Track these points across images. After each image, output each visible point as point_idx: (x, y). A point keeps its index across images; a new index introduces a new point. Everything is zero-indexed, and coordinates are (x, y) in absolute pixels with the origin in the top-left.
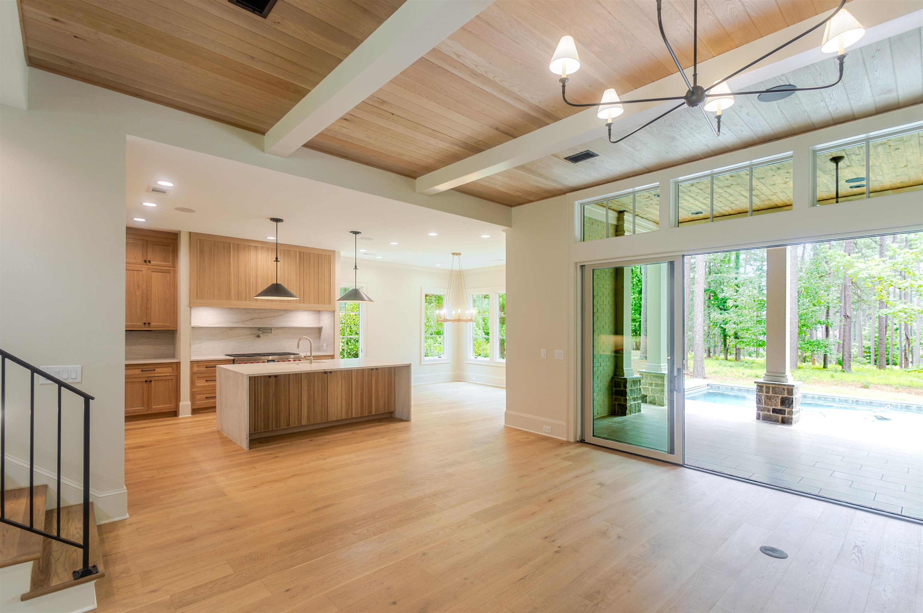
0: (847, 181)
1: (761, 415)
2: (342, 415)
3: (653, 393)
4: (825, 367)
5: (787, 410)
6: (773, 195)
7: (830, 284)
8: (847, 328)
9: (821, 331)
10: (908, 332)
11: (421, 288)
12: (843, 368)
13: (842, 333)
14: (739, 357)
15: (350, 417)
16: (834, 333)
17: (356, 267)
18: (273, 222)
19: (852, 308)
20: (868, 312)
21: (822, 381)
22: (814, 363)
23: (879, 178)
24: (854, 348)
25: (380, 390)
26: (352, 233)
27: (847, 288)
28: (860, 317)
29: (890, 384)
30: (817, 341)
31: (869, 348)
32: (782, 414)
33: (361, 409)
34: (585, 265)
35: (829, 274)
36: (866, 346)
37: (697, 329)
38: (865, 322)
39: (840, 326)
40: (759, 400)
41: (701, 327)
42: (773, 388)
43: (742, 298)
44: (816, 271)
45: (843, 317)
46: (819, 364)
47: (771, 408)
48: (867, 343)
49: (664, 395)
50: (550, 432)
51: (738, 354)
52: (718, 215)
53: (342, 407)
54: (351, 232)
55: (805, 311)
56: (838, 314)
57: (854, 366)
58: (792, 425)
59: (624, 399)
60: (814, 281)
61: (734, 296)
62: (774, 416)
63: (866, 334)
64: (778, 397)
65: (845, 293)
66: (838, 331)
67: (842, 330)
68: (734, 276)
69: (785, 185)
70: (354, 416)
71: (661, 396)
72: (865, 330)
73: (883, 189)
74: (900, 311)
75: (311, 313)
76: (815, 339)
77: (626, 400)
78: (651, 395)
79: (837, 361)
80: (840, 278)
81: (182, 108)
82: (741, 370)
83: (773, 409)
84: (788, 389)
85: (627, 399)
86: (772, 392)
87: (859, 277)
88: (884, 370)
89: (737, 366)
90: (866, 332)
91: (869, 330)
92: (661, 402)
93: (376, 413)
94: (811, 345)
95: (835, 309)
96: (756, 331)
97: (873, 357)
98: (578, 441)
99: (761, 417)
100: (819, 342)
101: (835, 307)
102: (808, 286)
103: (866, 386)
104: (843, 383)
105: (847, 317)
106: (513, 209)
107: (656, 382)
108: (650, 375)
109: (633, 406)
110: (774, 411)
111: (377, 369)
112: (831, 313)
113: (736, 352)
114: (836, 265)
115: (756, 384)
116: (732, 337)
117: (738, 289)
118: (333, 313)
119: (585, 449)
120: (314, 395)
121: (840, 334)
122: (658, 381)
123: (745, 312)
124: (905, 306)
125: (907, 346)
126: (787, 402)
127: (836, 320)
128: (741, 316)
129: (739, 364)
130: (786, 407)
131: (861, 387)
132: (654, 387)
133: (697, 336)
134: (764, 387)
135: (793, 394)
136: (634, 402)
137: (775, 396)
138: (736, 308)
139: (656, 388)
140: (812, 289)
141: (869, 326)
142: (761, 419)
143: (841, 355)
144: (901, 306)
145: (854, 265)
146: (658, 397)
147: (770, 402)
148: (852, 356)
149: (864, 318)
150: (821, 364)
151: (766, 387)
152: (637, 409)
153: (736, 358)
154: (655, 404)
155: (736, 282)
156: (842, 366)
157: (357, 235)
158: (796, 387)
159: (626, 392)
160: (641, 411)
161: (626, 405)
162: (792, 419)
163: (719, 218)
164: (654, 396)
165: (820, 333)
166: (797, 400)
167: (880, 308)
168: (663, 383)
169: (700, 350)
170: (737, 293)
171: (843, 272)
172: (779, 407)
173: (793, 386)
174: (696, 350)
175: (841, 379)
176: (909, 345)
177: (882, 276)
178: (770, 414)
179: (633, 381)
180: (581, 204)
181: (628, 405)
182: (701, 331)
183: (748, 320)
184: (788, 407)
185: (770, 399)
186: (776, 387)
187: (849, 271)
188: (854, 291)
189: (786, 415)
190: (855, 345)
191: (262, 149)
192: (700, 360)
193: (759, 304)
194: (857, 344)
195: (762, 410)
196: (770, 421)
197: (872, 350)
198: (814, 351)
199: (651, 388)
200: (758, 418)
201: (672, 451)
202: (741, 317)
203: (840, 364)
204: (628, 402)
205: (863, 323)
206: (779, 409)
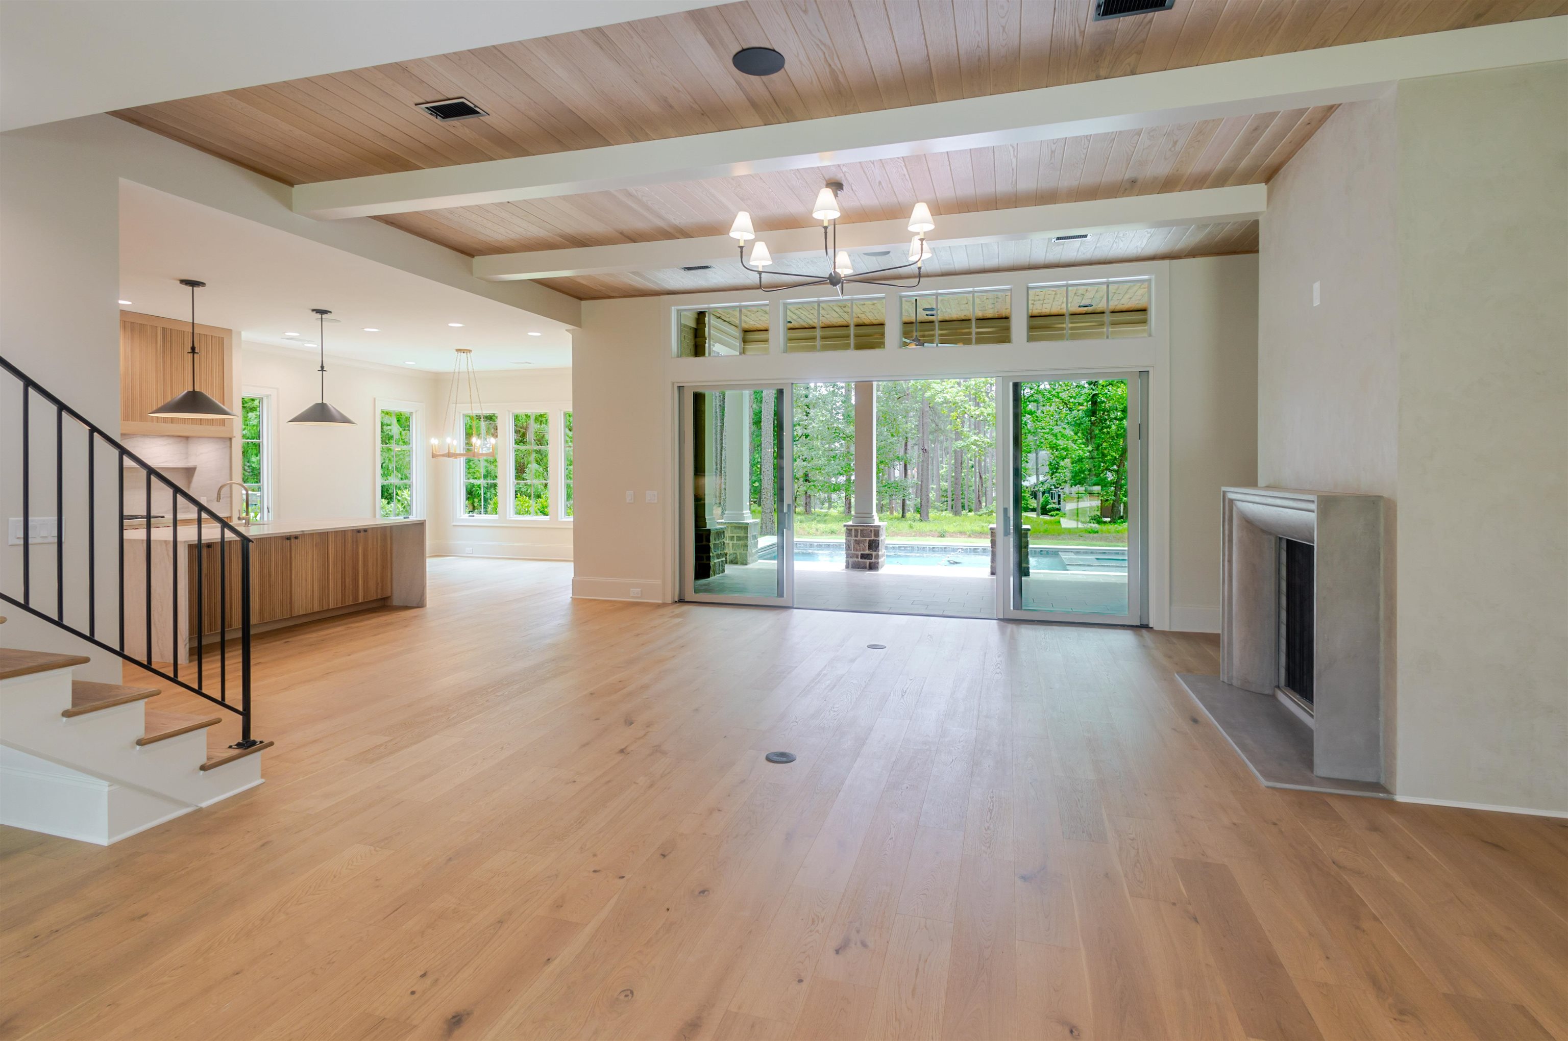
0: (923, 309)
1: (850, 562)
2: (313, 605)
3: (735, 550)
4: (903, 516)
5: (874, 553)
6: (862, 314)
7: (909, 409)
8: (925, 465)
9: (899, 469)
10: (981, 470)
11: (375, 399)
12: (921, 516)
13: (920, 471)
14: (810, 508)
15: (325, 608)
16: (912, 472)
17: (322, 367)
18: (185, 286)
19: (930, 440)
20: (945, 444)
21: (900, 533)
22: (892, 513)
23: (949, 310)
24: (932, 492)
25: (370, 564)
26: (315, 312)
27: (925, 414)
28: (938, 451)
29: (964, 532)
30: (895, 483)
31: (946, 491)
32: (869, 559)
33: (342, 594)
34: (683, 386)
35: (908, 394)
36: (943, 489)
37: (766, 467)
38: (942, 458)
39: (918, 463)
40: (848, 546)
41: (770, 464)
42: (861, 530)
43: (813, 424)
44: (895, 390)
45: (921, 452)
46: (897, 514)
47: (860, 553)
48: (944, 485)
49: (747, 550)
50: (640, 595)
51: (807, 505)
52: (807, 327)
53: (313, 591)
54: (313, 310)
55: (883, 443)
56: (916, 447)
57: (932, 514)
58: (878, 570)
59: (707, 557)
60: (892, 403)
61: (804, 422)
62: (862, 562)
63: (943, 473)
64: (865, 540)
65: (923, 421)
66: (915, 469)
67: (920, 468)
68: (804, 392)
69: (873, 306)
70: (331, 607)
71: (745, 552)
72: (942, 469)
73: (951, 319)
74: (972, 444)
75: (171, 440)
76: (893, 480)
77: (709, 558)
78: (732, 552)
79: (915, 509)
80: (917, 402)
81: (186, 141)
82: (814, 525)
83: (861, 554)
84: (874, 530)
85: (710, 556)
86: (861, 535)
87: (936, 401)
88: (960, 516)
89: (809, 521)
90: (944, 470)
91: (946, 468)
92: (744, 560)
93: (364, 599)
94: (889, 488)
95: (913, 440)
96: (830, 470)
97: (950, 503)
98: (676, 602)
99: (850, 565)
100: (898, 484)
101: (913, 439)
102: (886, 409)
103: (942, 535)
104: (921, 534)
105: (924, 451)
106: (583, 302)
107: (738, 535)
108: (731, 526)
109: (717, 565)
110: (863, 556)
111: (365, 531)
112: (909, 447)
113: (806, 501)
114: (913, 385)
115: (845, 528)
116: (801, 480)
117: (808, 410)
118: (228, 443)
119: (686, 608)
120: (270, 575)
121: (918, 474)
122: (741, 533)
123: (818, 443)
124: (977, 438)
125: (980, 486)
126: (874, 545)
127: (914, 454)
128: (813, 450)
129: (810, 518)
130: (873, 551)
131: (938, 537)
132: (735, 542)
133: (765, 478)
134: (853, 531)
135: (879, 536)
136: (718, 560)
137: (862, 539)
138: (806, 438)
139: (738, 542)
140: (891, 414)
141: (947, 462)
142: (850, 567)
143: (920, 501)
144: (975, 438)
145: (931, 387)
146: (740, 554)
147: (859, 547)
148: (930, 502)
149: (941, 453)
150: (899, 514)
151: (855, 530)
152: (721, 569)
153: (806, 509)
154: (737, 563)
155: (807, 400)
156: (920, 514)
157: (324, 316)
158: (882, 527)
159: (710, 547)
160: (724, 571)
161: (710, 564)
162: (878, 563)
163: (808, 330)
164: (736, 554)
165: (897, 473)
166: (883, 542)
167: (956, 440)
168: (746, 535)
169: (769, 498)
170: (807, 416)
171: (921, 395)
172: (867, 552)
173: (879, 526)
174: (765, 498)
175: (919, 530)
176: (982, 485)
177: (957, 401)
178: (858, 561)
179: (717, 532)
180: (678, 310)
181: (712, 564)
182: (770, 471)
183: (821, 455)
184: (875, 551)
185: (859, 544)
186: (864, 529)
187: (926, 393)
188: (931, 418)
189: (873, 560)
190: (933, 488)
191: (289, 206)
192: (769, 511)
193: (834, 433)
194: (935, 487)
195: (851, 557)
196: (858, 568)
197: (949, 494)
198: (892, 495)
199: (733, 543)
200: (847, 567)
201: (780, 594)
202: (812, 452)
203: (918, 511)
204: (711, 560)
205: (941, 459)
206: (867, 554)
